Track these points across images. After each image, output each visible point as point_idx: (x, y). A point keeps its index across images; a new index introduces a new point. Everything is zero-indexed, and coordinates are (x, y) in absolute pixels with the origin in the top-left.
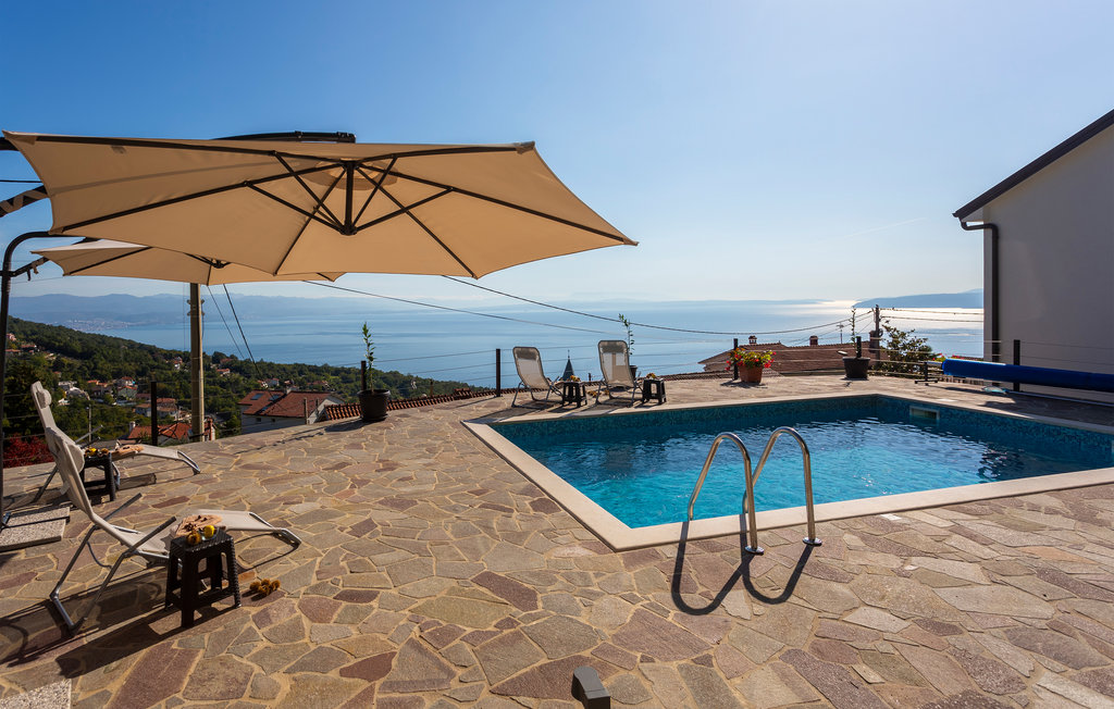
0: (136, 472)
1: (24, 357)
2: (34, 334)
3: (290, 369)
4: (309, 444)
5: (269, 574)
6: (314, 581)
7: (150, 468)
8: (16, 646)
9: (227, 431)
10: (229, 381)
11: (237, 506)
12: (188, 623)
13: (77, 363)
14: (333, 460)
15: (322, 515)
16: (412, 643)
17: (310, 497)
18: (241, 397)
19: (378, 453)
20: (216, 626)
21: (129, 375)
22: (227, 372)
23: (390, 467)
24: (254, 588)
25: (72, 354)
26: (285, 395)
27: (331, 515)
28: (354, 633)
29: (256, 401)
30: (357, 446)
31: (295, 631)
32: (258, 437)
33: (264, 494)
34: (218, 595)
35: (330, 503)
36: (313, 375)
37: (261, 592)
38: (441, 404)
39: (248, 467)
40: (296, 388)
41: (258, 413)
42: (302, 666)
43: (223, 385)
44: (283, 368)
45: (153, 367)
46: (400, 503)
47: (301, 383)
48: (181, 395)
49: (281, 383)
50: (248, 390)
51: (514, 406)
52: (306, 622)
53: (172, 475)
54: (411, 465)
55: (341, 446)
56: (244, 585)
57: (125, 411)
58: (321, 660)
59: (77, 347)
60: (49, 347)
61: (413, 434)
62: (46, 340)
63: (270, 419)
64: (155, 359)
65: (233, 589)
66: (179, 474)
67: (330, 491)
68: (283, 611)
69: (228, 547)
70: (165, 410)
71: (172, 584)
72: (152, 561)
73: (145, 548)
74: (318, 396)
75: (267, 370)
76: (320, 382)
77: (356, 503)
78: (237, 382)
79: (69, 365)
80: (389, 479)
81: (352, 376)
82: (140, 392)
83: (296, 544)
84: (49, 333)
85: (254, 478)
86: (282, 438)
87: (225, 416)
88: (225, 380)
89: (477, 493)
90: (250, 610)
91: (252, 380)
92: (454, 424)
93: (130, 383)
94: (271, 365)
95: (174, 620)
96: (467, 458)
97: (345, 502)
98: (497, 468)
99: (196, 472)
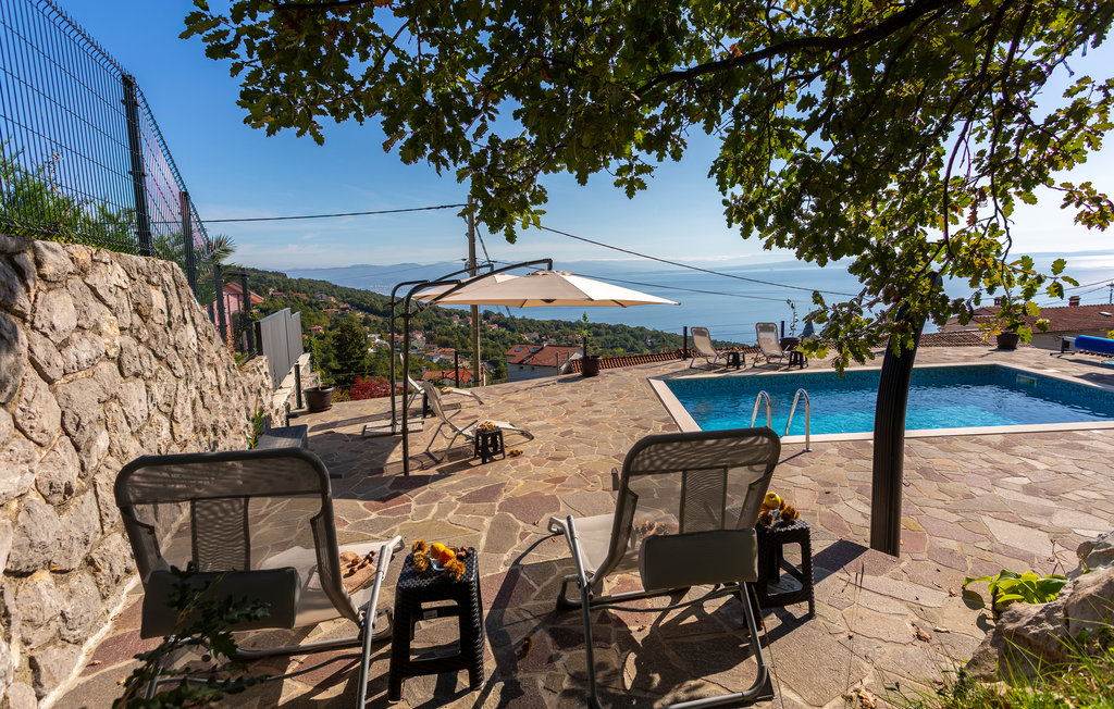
0: (448, 402)
1: (342, 314)
2: (348, 297)
3: (548, 324)
4: (546, 390)
5: (519, 448)
6: (538, 452)
7: (456, 401)
8: (420, 465)
9: (497, 377)
10: (497, 335)
11: (503, 420)
12: (484, 462)
13: (380, 319)
14: (558, 400)
15: (547, 427)
16: (576, 475)
17: (541, 418)
18: (508, 348)
19: (586, 396)
20: (495, 464)
21: (419, 329)
22: (495, 327)
23: (590, 404)
24: (512, 453)
25: (377, 313)
26: (543, 348)
27: (551, 427)
28: (552, 470)
29: (519, 353)
30: (574, 392)
31: (528, 468)
32: (516, 384)
33: (517, 416)
34: (496, 453)
35: (552, 422)
36: (568, 330)
37: (515, 454)
38: (641, 366)
39: (510, 402)
40: (553, 341)
41: (520, 363)
42: (530, 478)
43: (492, 338)
44: (542, 324)
45: (437, 323)
46: (589, 423)
47: (558, 338)
48: (459, 346)
49: (540, 337)
50: (513, 342)
51: (691, 368)
52: (532, 466)
53: (468, 404)
54: (603, 404)
55: (565, 392)
56: (507, 452)
57: (417, 358)
58: (538, 477)
59: (380, 307)
60: (360, 308)
61: (612, 385)
62: (357, 302)
63: (530, 368)
64: (438, 317)
65: (502, 451)
66: (472, 404)
67: (552, 416)
68: (522, 462)
69: (500, 433)
70: (447, 357)
71: (477, 448)
72: (468, 437)
73: (466, 432)
74: (569, 349)
75: (529, 325)
76: (574, 336)
77: (566, 422)
78: (504, 335)
79: (375, 321)
80: (588, 411)
81: (602, 331)
82: (428, 343)
83: (533, 438)
84: (359, 296)
85: (512, 408)
86: (530, 386)
87: (495, 364)
88: (494, 334)
89: (634, 420)
90: (509, 461)
91: (516, 334)
92: (641, 380)
93: (419, 336)
94: (531, 321)
95: (479, 461)
96: (640, 401)
97: (560, 421)
98: (654, 406)
99: (482, 403)
